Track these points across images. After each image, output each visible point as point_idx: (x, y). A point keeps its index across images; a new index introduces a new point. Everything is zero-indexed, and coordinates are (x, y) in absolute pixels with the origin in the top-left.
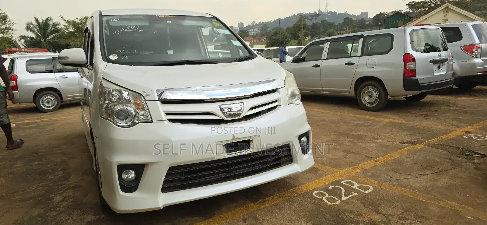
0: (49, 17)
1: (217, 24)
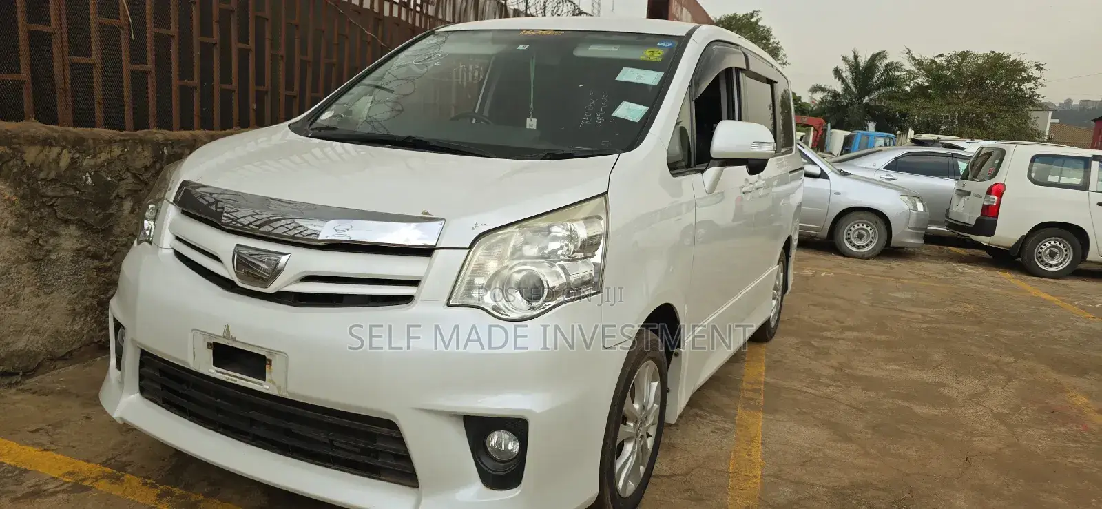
0: (880, 53)
1: (656, 55)
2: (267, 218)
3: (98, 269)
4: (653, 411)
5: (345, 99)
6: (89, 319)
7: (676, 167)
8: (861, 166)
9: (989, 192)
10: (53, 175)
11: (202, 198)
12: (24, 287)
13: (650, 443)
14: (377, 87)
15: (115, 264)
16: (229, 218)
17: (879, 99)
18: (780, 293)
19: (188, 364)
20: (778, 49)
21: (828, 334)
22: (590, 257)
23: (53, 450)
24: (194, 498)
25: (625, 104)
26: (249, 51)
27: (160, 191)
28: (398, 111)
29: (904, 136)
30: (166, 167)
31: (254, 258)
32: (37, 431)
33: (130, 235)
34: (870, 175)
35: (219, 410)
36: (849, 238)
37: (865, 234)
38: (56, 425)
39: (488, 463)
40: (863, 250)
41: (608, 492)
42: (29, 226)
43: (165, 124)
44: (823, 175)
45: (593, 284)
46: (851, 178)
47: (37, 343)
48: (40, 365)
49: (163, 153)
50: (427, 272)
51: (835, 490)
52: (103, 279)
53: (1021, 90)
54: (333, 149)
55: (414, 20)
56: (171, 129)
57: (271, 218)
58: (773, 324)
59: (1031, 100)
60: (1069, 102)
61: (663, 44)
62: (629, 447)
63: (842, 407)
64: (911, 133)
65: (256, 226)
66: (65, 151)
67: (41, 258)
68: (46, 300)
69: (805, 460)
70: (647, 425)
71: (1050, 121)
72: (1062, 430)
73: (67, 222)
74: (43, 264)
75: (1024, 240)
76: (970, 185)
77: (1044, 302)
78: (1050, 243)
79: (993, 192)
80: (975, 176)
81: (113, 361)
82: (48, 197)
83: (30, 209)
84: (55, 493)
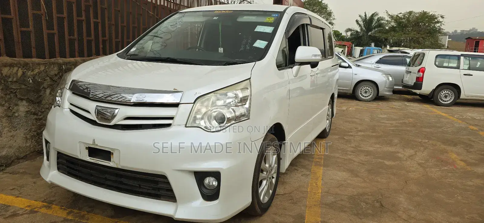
0: (375, 13)
1: (271, 20)
2: (109, 94)
3: (36, 119)
4: (274, 168)
5: (141, 42)
6: (33, 141)
7: (280, 67)
8: (367, 62)
9: (419, 71)
10: (15, 79)
11: (81, 87)
12: (4, 128)
13: (274, 181)
14: (155, 36)
15: (44, 117)
16: (93, 95)
17: (375, 33)
18: (330, 117)
19: (78, 157)
20: (331, 13)
21: (351, 134)
22: (244, 105)
23: (20, 197)
24: (83, 213)
25: (258, 41)
26: (98, 22)
27: (62, 84)
28: (165, 46)
29: (385, 49)
30: (64, 75)
31: (104, 111)
32: (13, 189)
33: (50, 104)
34: (370, 66)
35: (92, 175)
36: (361, 93)
37: (368, 91)
38: (22, 187)
39: (205, 190)
40: (367, 98)
41: (256, 201)
42: (5, 102)
43: (63, 56)
44: (349, 67)
45: (246, 116)
46: (361, 68)
47: (11, 152)
48: (13, 161)
49: (63, 68)
50: (177, 113)
51: (351, 196)
52: (39, 123)
53: (435, 27)
54: (137, 64)
55: (171, 6)
56: (66, 58)
57: (111, 94)
58: (328, 130)
59: (439, 31)
60: (456, 31)
61: (274, 15)
62: (264, 182)
63: (355, 163)
64: (388, 47)
65: (105, 97)
66: (20, 69)
67: (11, 115)
68: (15, 133)
69: (339, 185)
70: (272, 173)
71: (447, 40)
72: (446, 168)
73: (22, 100)
74: (12, 118)
75: (434, 91)
76: (411, 69)
77: (442, 117)
78: (445, 92)
79: (420, 71)
80: (413, 65)
81: (45, 157)
82: (13, 89)
83: (6, 95)
84: (22, 215)
